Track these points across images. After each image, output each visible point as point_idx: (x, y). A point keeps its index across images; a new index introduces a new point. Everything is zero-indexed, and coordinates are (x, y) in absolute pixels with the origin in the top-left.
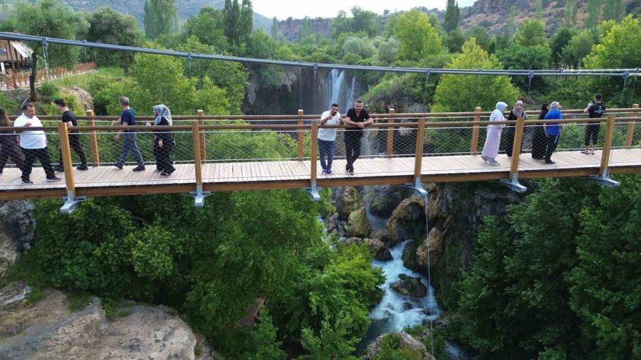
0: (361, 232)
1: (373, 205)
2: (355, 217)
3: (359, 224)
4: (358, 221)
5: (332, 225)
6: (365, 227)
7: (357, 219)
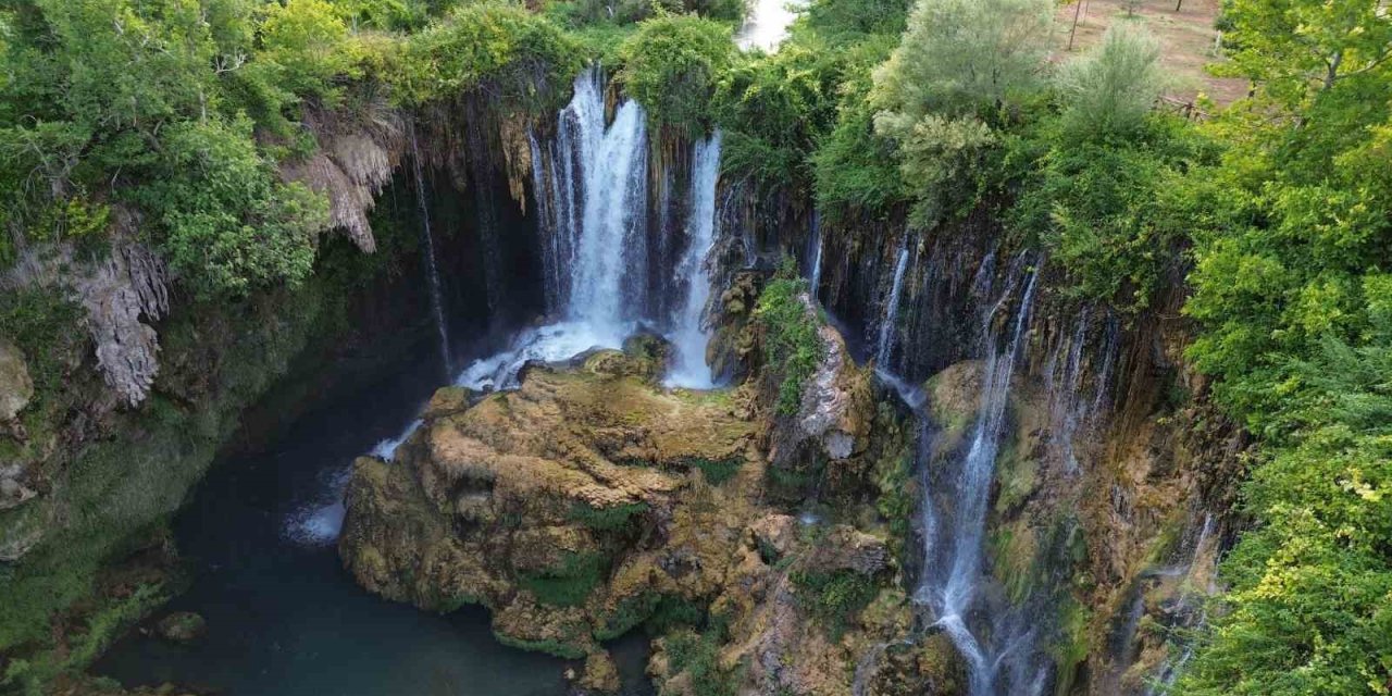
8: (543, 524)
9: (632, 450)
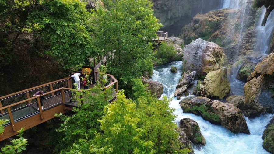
0: (216, 94)
1: (241, 71)
2: (212, 77)
3: (214, 85)
4: (214, 81)
5: (184, 81)
6: (222, 88)
7: (214, 79)
8: (204, 25)
9: (220, 14)
